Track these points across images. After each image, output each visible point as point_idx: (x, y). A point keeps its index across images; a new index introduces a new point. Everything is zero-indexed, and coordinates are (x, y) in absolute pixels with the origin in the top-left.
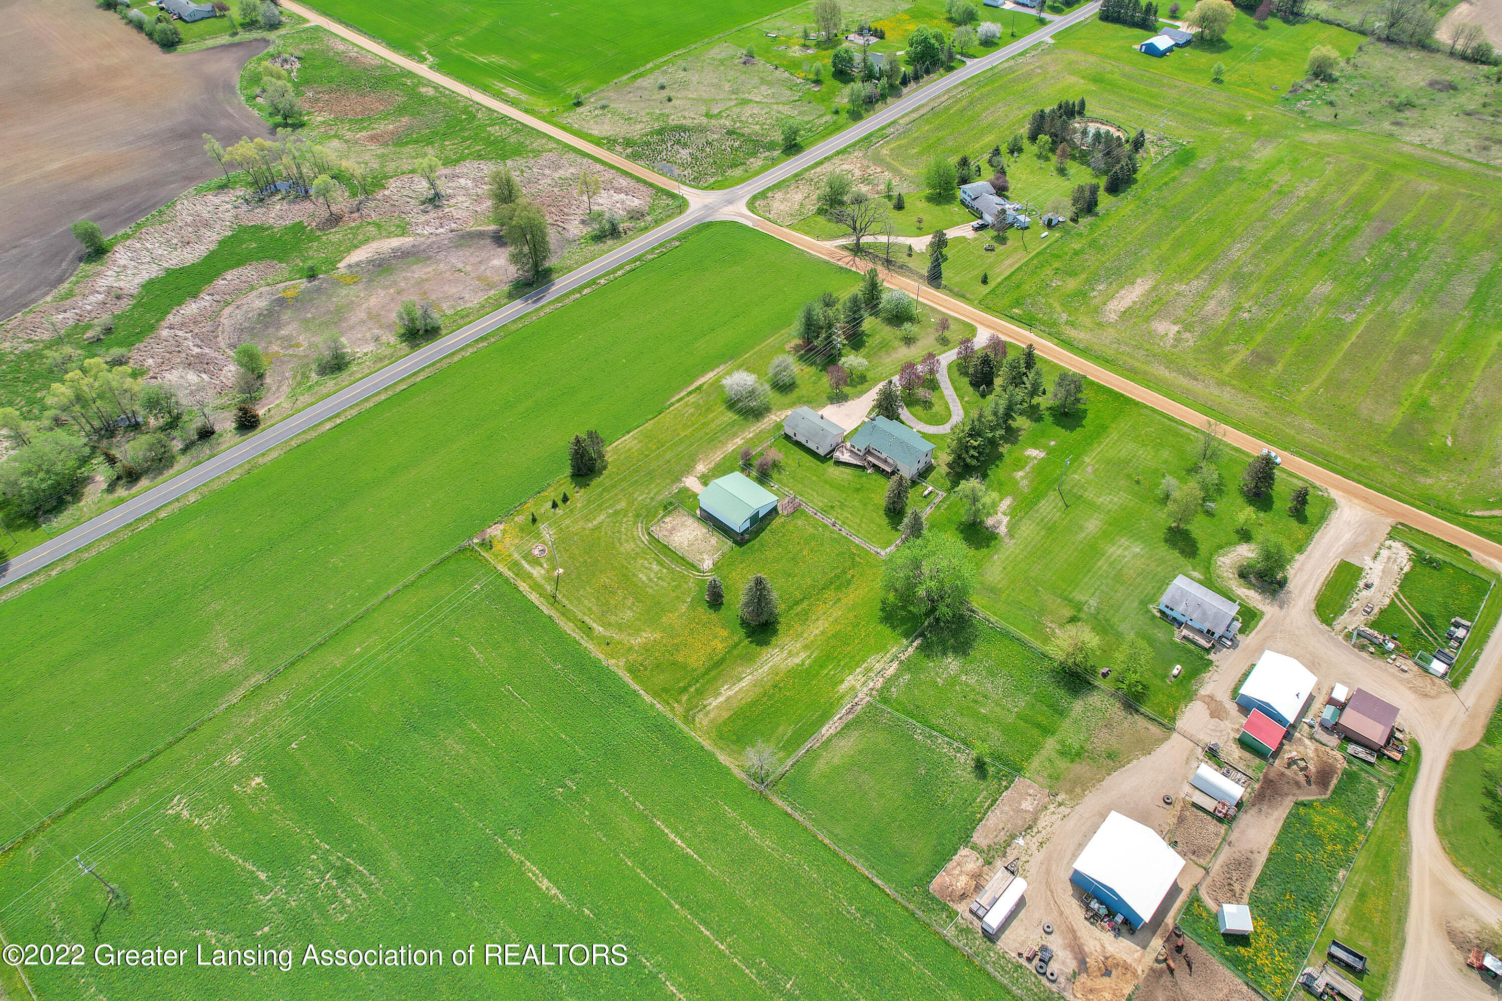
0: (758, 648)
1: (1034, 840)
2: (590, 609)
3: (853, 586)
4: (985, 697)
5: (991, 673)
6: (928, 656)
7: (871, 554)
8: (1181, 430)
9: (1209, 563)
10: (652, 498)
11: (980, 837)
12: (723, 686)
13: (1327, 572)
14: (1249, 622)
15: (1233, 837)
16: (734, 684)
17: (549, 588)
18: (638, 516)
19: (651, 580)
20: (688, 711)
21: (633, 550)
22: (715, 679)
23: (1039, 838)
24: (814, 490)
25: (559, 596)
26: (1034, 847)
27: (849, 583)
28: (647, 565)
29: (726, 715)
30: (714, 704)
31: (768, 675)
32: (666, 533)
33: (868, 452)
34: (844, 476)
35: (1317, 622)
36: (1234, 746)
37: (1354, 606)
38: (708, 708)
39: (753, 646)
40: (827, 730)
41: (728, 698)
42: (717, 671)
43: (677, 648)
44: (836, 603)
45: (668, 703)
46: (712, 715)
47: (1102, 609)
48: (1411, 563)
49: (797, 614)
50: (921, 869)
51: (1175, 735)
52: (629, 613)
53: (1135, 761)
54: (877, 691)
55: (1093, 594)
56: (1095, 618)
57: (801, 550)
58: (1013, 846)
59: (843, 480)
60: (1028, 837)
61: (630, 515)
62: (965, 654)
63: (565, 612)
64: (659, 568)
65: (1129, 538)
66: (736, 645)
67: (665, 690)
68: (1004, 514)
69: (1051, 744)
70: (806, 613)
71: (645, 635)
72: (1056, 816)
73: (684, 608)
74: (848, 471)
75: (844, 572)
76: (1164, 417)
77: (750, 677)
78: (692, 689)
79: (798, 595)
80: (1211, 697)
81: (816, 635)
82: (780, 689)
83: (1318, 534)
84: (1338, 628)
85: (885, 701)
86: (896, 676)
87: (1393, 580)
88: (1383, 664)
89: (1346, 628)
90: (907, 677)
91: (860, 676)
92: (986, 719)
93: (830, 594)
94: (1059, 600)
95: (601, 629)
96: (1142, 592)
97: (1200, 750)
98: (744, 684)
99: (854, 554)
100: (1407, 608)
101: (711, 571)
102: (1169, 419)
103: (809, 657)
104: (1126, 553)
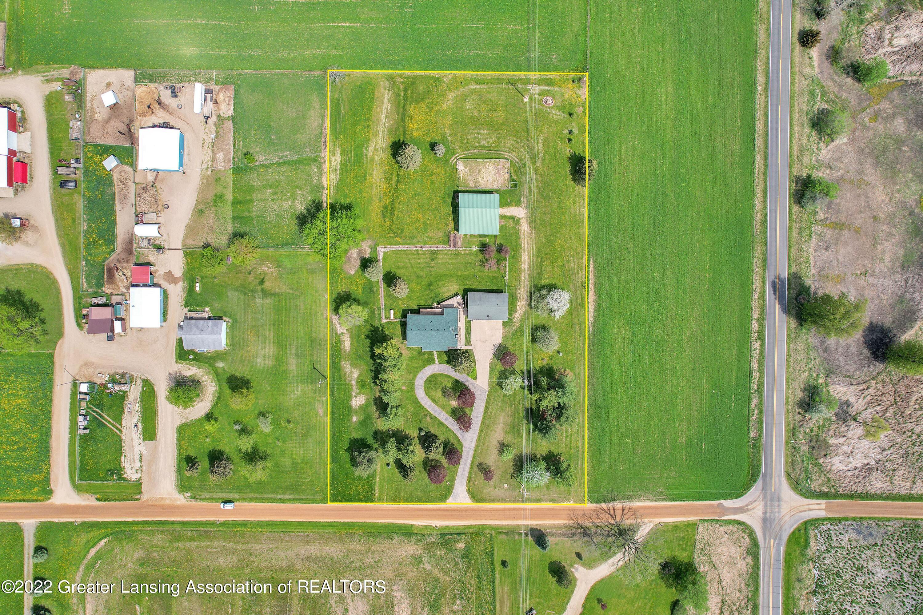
0: (393, 140)
1: (208, 142)
2: (489, 93)
3: (380, 215)
4: (273, 200)
5: (279, 216)
6: (314, 202)
7: (388, 245)
8: (290, 494)
9: (218, 380)
10: (529, 182)
11: (229, 124)
12: (391, 107)
13: (159, 422)
14: (180, 350)
15: (133, 209)
16: (387, 112)
17: (521, 86)
18: (524, 165)
19: (478, 133)
20: (394, 82)
21: (504, 143)
22: (398, 108)
23: (206, 144)
24: (452, 264)
25: (510, 87)
26: (206, 138)
27: (384, 216)
28: (489, 140)
29: (377, 95)
30: (386, 95)
31: (377, 130)
32: (499, 167)
33: (442, 313)
34: (445, 289)
35: (150, 378)
36: (153, 261)
37: (137, 405)
38: (387, 91)
39: (397, 140)
40: (328, 124)
41: (383, 103)
42: (400, 112)
43: (430, 108)
44: (380, 197)
45: (406, 78)
46: (382, 89)
47: (252, 300)
48: (122, 466)
49: (392, 174)
50: (242, 91)
51: (180, 246)
52: (469, 106)
53: (190, 217)
54: (322, 163)
55: (262, 307)
56: (252, 291)
57: (423, 216)
58: (214, 132)
59: (443, 284)
60: (211, 141)
61: (528, 162)
62: (298, 218)
63: (498, 81)
64: (481, 144)
65: (268, 367)
66: (405, 134)
67: (413, 83)
68: (342, 333)
69: (230, 197)
70: (389, 180)
71: (450, 102)
72: (206, 160)
73: (447, 131)
74: (447, 295)
75: (392, 220)
76: (306, 499)
77: (383, 122)
78: (402, 94)
79: (401, 187)
80: (176, 283)
81: (373, 170)
82: (365, 127)
83: (176, 454)
84: (139, 382)
85: (315, 160)
86: (320, 178)
87: (126, 443)
88: (110, 371)
89: (135, 385)
90: (315, 182)
91: (335, 164)
92: (265, 187)
93: (387, 201)
94: (277, 290)
95: (473, 87)
96: (240, 328)
97: (166, 247)
98: (382, 116)
99: (396, 237)
100: (112, 424)
101: (456, 164)
102: (302, 499)
103: (366, 155)
104: (262, 353)
